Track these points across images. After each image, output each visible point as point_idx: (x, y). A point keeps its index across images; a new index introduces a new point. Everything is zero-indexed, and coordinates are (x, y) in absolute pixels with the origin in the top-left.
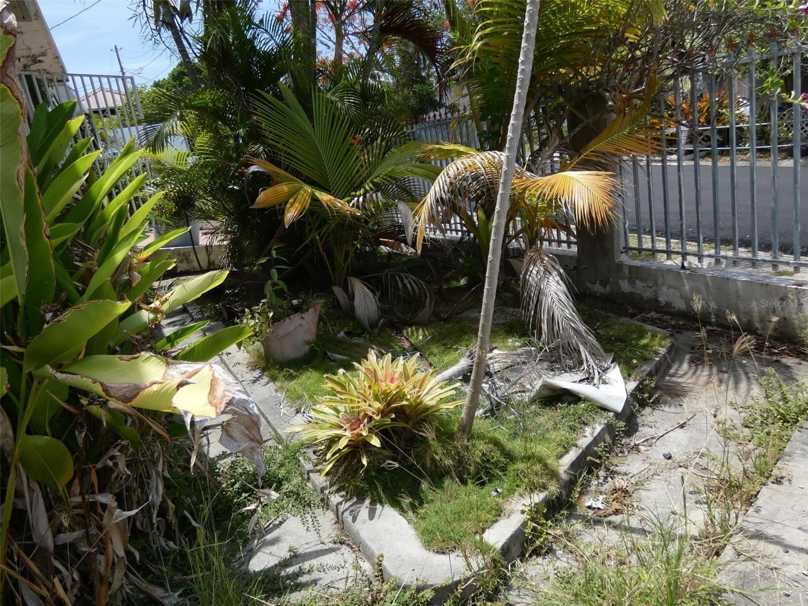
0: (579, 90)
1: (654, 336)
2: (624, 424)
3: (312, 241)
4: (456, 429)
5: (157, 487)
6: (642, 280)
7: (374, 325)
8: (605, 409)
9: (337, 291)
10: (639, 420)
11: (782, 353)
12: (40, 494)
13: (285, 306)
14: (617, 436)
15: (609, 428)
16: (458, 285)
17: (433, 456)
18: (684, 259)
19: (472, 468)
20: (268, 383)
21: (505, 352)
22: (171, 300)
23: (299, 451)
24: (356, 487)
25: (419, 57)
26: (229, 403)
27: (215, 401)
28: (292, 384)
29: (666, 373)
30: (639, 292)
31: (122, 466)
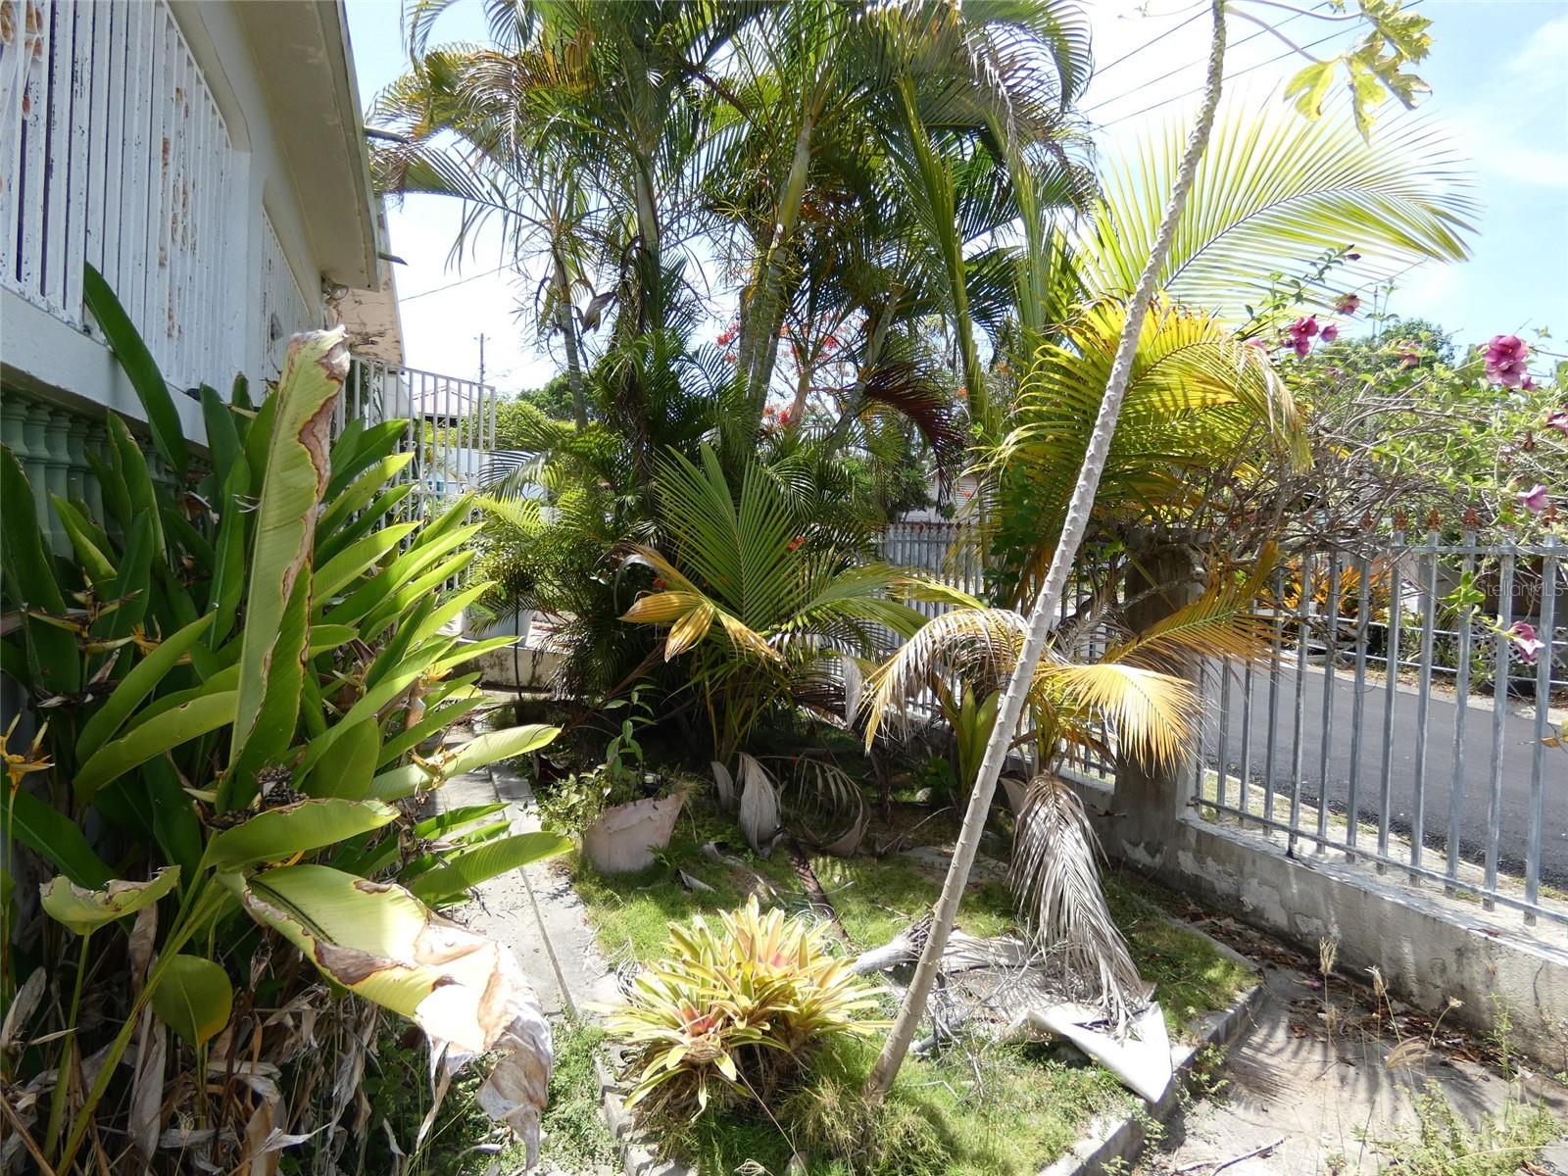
0: (1150, 538)
1: (1230, 968)
2: (1162, 1127)
3: (697, 685)
4: (868, 1072)
5: (353, 1069)
6: (1218, 859)
7: (764, 841)
8: (1130, 1090)
9: (719, 770)
10: (1188, 1122)
11: (1454, 1049)
12: (164, 1049)
13: (633, 781)
14: (1145, 1147)
15: (1134, 1127)
16: (912, 799)
17: (820, 1116)
18: (1292, 840)
19: (883, 1155)
20: (575, 904)
21: (972, 938)
22: (461, 758)
23: (596, 1045)
24: (680, 1142)
25: (911, 429)
26: (510, 1028)
27: (487, 1020)
28: (613, 917)
29: (1242, 1040)
30: (1209, 878)
31: (307, 1028)
